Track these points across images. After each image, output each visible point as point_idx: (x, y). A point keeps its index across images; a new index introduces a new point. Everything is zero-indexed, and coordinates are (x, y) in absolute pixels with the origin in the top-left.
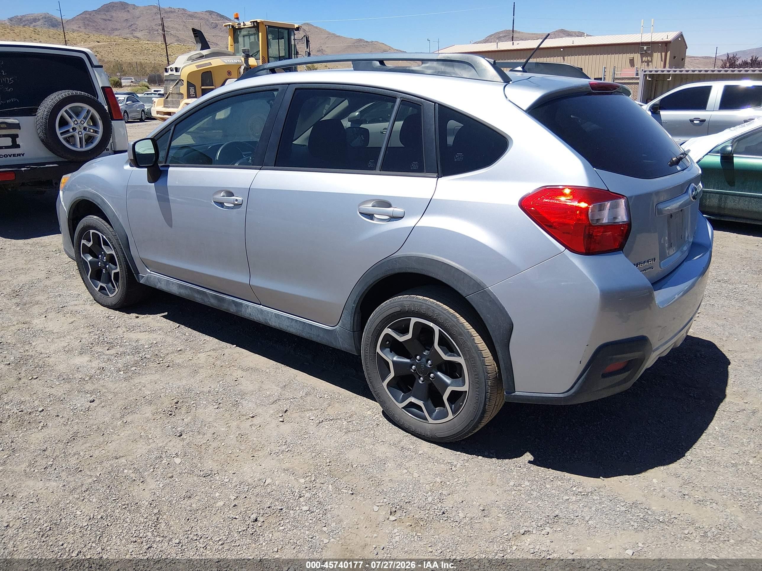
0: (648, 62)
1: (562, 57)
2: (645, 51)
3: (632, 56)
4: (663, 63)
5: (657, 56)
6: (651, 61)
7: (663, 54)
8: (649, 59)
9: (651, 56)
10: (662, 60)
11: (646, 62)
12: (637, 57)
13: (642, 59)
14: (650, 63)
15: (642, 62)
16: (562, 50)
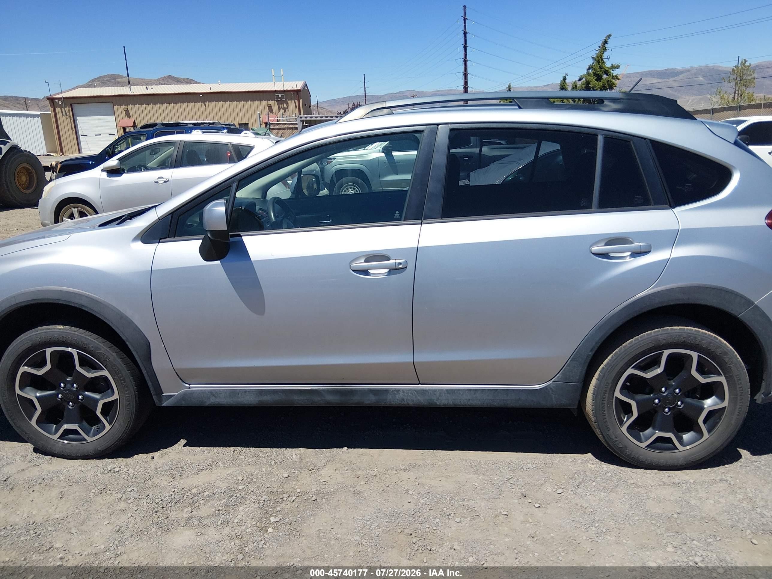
0: (285, 109)
1: (203, 103)
2: (280, 98)
3: (269, 103)
4: (297, 110)
5: (291, 103)
6: (287, 108)
7: (297, 101)
8: (285, 106)
9: (287, 104)
10: (296, 107)
11: (282, 109)
12: (274, 104)
13: (279, 107)
14: (287, 110)
15: (279, 109)
16: (201, 96)
